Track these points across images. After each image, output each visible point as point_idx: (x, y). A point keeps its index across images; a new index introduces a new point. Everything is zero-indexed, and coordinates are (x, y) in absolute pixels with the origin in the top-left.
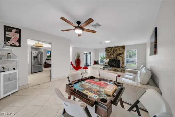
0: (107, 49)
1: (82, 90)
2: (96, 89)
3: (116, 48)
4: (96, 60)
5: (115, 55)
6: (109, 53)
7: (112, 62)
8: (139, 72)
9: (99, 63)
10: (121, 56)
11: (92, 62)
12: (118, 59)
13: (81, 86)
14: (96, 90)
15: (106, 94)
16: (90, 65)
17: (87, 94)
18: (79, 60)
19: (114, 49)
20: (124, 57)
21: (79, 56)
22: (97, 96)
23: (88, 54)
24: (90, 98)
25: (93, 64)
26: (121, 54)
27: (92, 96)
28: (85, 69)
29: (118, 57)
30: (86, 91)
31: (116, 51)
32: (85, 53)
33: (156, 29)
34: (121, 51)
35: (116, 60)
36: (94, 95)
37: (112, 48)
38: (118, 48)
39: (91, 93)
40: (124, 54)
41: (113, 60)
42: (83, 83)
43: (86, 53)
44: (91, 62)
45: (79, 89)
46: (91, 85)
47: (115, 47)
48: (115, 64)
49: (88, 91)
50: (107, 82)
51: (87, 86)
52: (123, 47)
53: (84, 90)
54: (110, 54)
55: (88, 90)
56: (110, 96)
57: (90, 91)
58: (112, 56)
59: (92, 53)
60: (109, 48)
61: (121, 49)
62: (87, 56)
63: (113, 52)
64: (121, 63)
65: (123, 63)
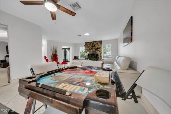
0: (86, 44)
1: (56, 84)
2: (80, 78)
3: (95, 43)
4: (76, 56)
5: (94, 49)
6: (88, 47)
7: (91, 56)
8: (115, 62)
9: (79, 58)
10: (99, 51)
11: (72, 58)
12: (96, 53)
13: (54, 79)
14: (81, 80)
15: (99, 83)
16: (69, 61)
17: (65, 88)
18: (57, 55)
19: (93, 44)
20: (101, 51)
21: (56, 51)
22: (84, 89)
23: (67, 50)
24: (70, 95)
25: (73, 60)
26: (99, 48)
27: (76, 91)
28: (64, 65)
29: (96, 51)
30: (63, 84)
31: (95, 45)
32: (63, 49)
33: (132, 17)
34: (99, 46)
35: (95, 54)
36: (79, 87)
37: (91, 43)
38: (96, 43)
39: (73, 85)
40: (101, 48)
41: (92, 54)
42: (58, 74)
43: (65, 49)
44: (70, 57)
45: (49, 84)
46: (72, 75)
47: (93, 42)
48: (94, 58)
49: (66, 84)
50: (93, 70)
51: (64, 77)
52: (101, 42)
53: (60, 83)
54: (90, 49)
55: (68, 81)
56: (106, 84)
57: (70, 84)
58: (91, 51)
59: (71, 48)
60: (88, 42)
61: (99, 44)
62: (65, 52)
63: (92, 46)
64: (99, 56)
65: (101, 57)
